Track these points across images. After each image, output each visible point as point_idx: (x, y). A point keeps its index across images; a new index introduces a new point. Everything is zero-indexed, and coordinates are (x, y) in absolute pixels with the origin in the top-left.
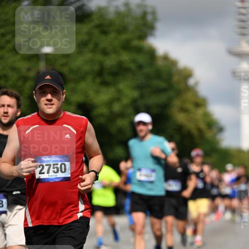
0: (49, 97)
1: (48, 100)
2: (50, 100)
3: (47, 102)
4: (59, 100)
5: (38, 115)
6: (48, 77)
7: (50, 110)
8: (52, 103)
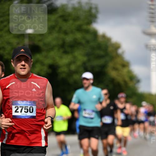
3: (22, 67)
6: (22, 50)
8: (25, 67)
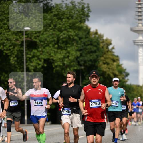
0: (94, 78)
2: (95, 80)
5: (90, 85)
7: (95, 83)
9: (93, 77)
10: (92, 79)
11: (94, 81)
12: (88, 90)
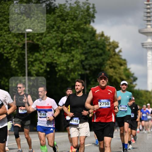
0: (103, 80)
1: (103, 81)
2: (104, 82)
3: (103, 82)
4: (106, 81)
6: (103, 74)
9: (101, 79)
10: (101, 81)
11: (102, 83)
12: (97, 91)
